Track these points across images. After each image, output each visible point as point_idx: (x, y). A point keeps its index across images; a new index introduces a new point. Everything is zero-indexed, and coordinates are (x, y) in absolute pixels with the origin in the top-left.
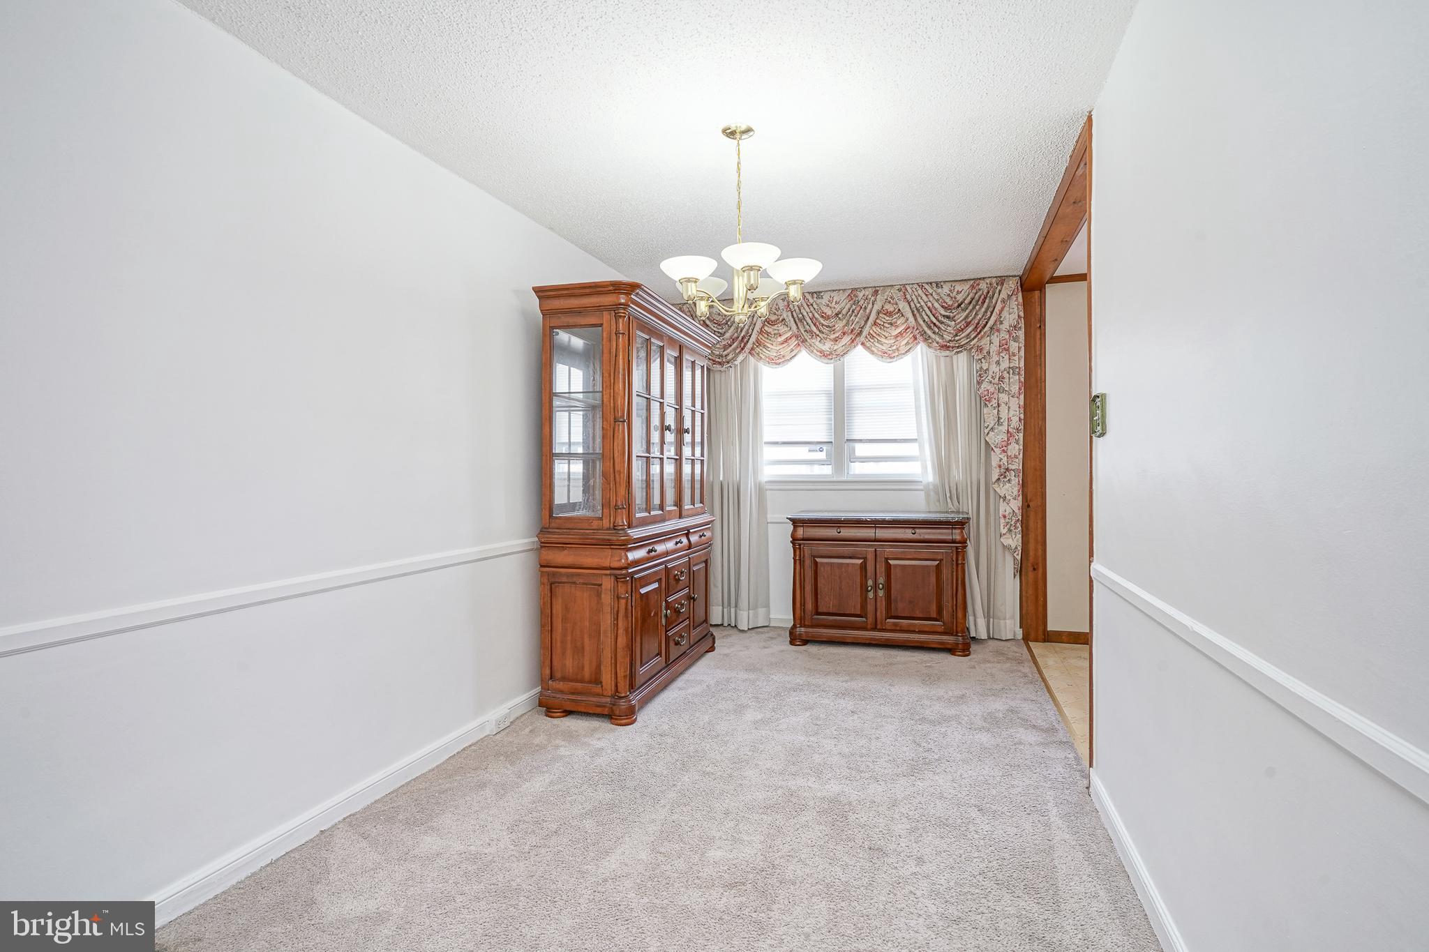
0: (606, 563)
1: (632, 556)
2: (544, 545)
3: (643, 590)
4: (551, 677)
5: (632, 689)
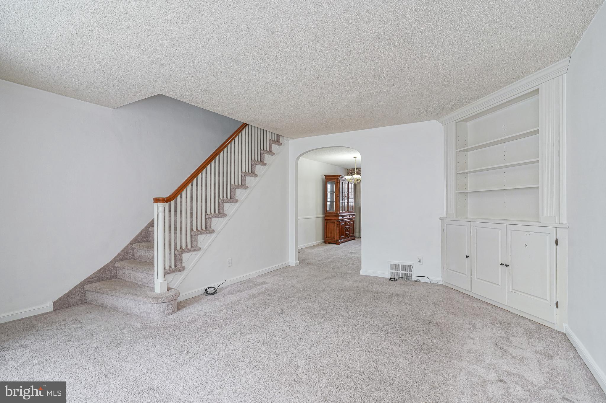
0: (335, 219)
1: (340, 218)
2: (326, 216)
3: (341, 224)
4: (326, 237)
5: (339, 240)
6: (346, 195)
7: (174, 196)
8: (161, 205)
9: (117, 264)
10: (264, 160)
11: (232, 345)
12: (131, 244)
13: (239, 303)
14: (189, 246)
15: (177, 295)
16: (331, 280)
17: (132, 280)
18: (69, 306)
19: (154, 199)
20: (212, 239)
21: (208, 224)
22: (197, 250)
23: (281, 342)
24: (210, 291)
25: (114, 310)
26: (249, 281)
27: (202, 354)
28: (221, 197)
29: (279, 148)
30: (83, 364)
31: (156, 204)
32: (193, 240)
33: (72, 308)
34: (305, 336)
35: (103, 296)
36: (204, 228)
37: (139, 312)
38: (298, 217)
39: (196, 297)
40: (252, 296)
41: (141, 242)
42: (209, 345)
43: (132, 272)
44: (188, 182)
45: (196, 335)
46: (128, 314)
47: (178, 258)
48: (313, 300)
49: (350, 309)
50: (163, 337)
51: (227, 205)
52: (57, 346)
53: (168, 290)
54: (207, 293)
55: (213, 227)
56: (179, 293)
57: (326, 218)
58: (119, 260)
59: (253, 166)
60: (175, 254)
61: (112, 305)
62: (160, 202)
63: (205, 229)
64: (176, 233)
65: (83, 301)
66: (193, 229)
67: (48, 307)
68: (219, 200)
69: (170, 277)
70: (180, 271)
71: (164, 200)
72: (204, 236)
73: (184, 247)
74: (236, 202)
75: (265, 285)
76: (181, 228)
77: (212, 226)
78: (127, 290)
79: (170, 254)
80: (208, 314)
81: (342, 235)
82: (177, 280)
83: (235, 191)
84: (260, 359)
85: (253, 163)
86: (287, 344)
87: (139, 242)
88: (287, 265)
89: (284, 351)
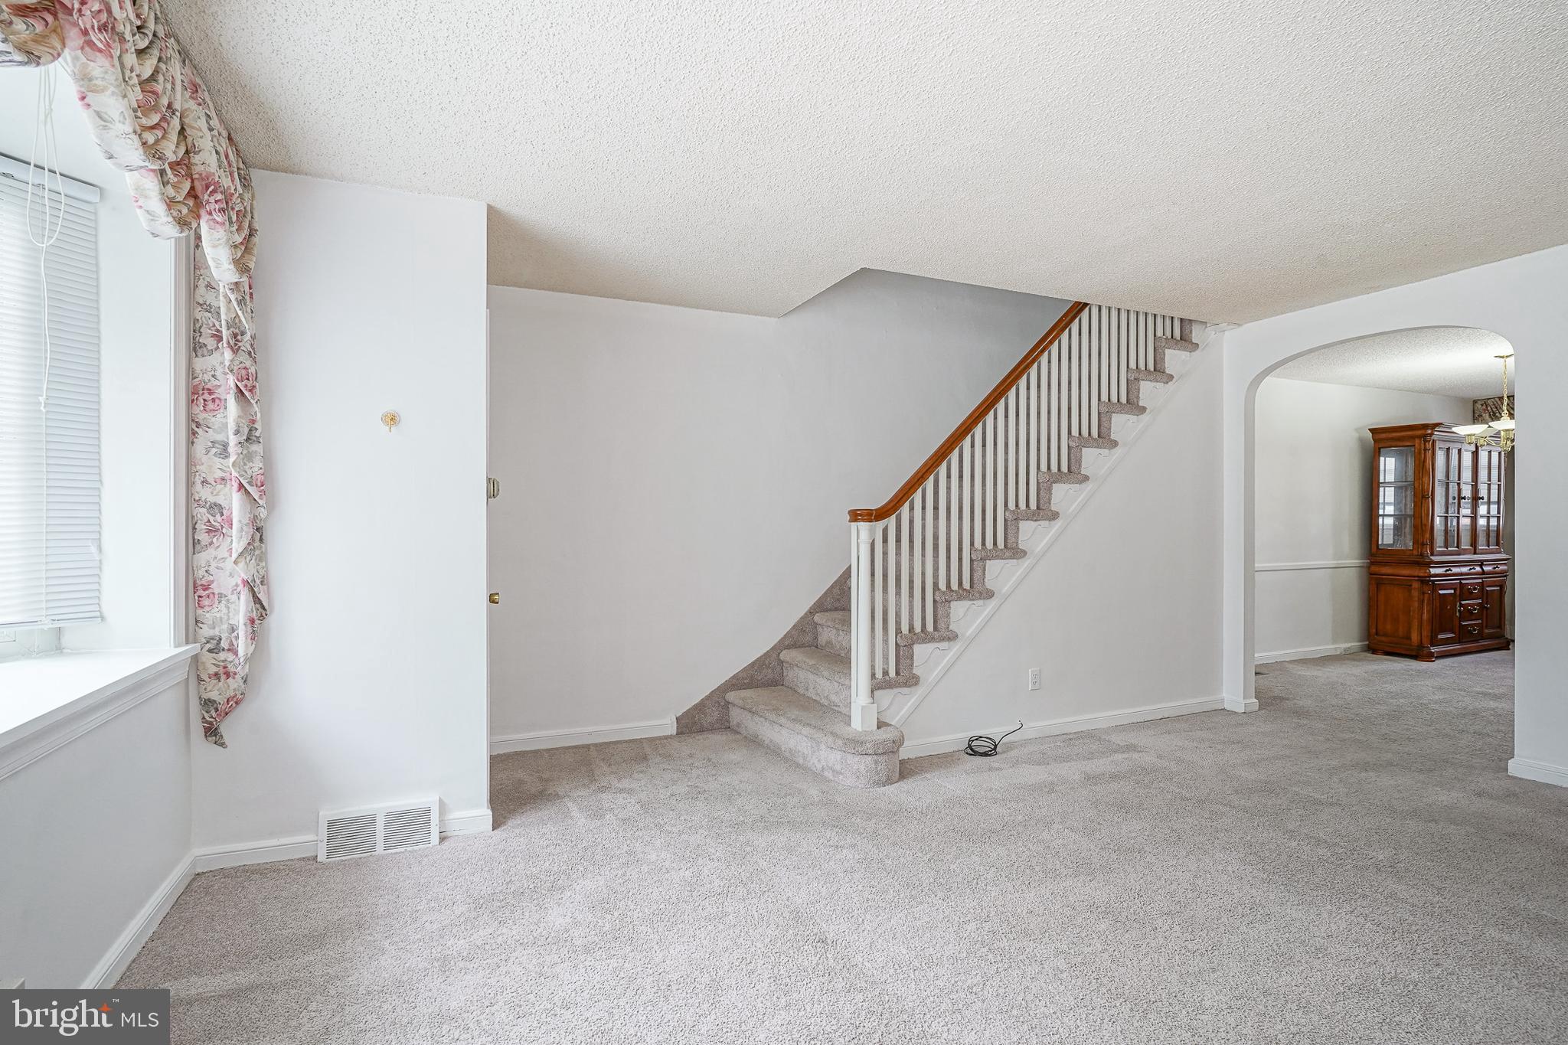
0: (1416, 574)
1: (1433, 571)
2: (1372, 563)
3: (1441, 592)
4: (1377, 634)
5: (1432, 645)
6: (1467, 491)
7: (895, 505)
8: (864, 526)
9: (785, 655)
10: (1138, 397)
11: (1016, 894)
12: (811, 612)
13: (1052, 791)
14: (930, 627)
15: (899, 742)
16: (1371, 774)
17: (811, 694)
18: (701, 730)
19: (850, 512)
20: (986, 613)
21: (977, 575)
22: (949, 639)
23: (1159, 922)
24: (982, 746)
25: (774, 752)
26: (1090, 735)
27: (940, 894)
28: (1012, 505)
29: (1188, 358)
30: (710, 850)
31: (854, 524)
32: (940, 612)
33: (705, 735)
34: (1243, 928)
35: (757, 719)
36: (966, 585)
37: (819, 767)
38: (1256, 565)
39: (946, 755)
40: (1091, 779)
41: (830, 610)
42: (959, 879)
43: (811, 677)
44: (927, 471)
45: (933, 845)
46: (798, 765)
47: (904, 654)
48: (1290, 827)
49: (1438, 883)
50: (860, 834)
51: (1026, 526)
52: (675, 802)
53: (878, 728)
54: (972, 751)
55: (989, 584)
56: (903, 738)
57: (1374, 569)
58: (788, 647)
59: (1103, 419)
60: (897, 644)
61: (771, 741)
62: (863, 520)
63: (969, 588)
64: (898, 593)
65: (725, 725)
66: (940, 586)
67: (667, 726)
68: (1007, 514)
69: (885, 696)
70: (906, 685)
71: (872, 515)
72: (966, 603)
73: (918, 628)
74: (1054, 519)
75: (1136, 755)
76: (911, 582)
77: (986, 580)
78: (797, 713)
79: (886, 641)
80: (969, 802)
81: (1443, 631)
82: (901, 705)
83: (1049, 490)
84: (1087, 950)
85: (1103, 409)
86: (1178, 934)
87: (826, 610)
88: (1217, 708)
89: (1163, 949)
